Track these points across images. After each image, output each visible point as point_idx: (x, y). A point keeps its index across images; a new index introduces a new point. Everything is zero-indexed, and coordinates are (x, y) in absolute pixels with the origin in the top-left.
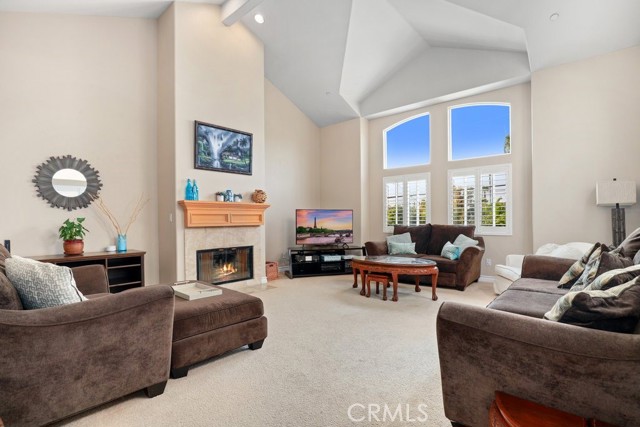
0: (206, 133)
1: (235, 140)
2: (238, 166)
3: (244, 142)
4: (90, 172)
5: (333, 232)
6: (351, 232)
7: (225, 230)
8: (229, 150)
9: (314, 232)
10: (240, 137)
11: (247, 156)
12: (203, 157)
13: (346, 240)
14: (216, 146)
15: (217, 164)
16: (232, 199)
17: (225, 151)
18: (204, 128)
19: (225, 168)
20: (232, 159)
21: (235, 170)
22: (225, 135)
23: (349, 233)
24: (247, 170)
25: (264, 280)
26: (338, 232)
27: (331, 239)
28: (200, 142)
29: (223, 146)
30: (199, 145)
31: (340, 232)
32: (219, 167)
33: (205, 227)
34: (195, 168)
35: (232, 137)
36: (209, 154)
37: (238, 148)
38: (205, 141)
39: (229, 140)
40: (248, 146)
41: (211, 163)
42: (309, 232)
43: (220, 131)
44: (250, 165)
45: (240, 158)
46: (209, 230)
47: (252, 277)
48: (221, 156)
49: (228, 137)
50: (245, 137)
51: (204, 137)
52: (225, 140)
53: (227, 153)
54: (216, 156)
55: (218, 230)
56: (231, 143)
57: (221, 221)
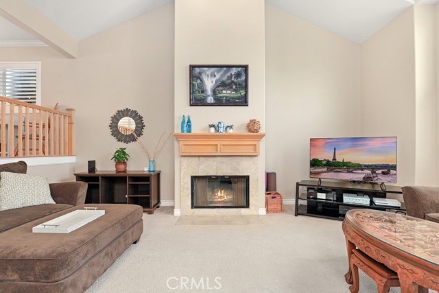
0: (200, 73)
1: (229, 74)
2: (233, 98)
3: (238, 75)
4: (137, 118)
5: (360, 167)
6: (394, 167)
7: (218, 159)
8: (223, 85)
9: (333, 166)
10: (234, 71)
11: (242, 88)
12: (198, 95)
13: (381, 179)
14: (209, 83)
15: (210, 100)
16: (221, 130)
17: (218, 86)
18: (197, 70)
19: (219, 102)
20: (226, 93)
21: (230, 102)
22: (218, 72)
23: (388, 169)
24: (243, 102)
25: (263, 211)
26: (367, 167)
27: (359, 176)
28: (195, 83)
29: (216, 82)
30: (194, 85)
31: (373, 168)
32: (213, 101)
33: (199, 156)
34: (191, 105)
35: (225, 72)
36: (203, 92)
37: (233, 82)
38: (199, 81)
39: (222, 76)
40: (243, 78)
41: (205, 99)
42: (325, 165)
43: (213, 70)
44: (246, 96)
45: (235, 90)
46: (202, 159)
47: (247, 206)
48: (214, 92)
49: (222, 72)
50: (240, 69)
51: (198, 78)
52: (218, 76)
53: (221, 88)
54: (209, 92)
55: (212, 159)
56: (225, 78)
57: (211, 151)
